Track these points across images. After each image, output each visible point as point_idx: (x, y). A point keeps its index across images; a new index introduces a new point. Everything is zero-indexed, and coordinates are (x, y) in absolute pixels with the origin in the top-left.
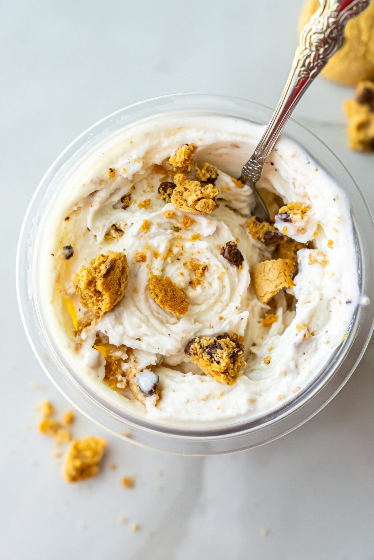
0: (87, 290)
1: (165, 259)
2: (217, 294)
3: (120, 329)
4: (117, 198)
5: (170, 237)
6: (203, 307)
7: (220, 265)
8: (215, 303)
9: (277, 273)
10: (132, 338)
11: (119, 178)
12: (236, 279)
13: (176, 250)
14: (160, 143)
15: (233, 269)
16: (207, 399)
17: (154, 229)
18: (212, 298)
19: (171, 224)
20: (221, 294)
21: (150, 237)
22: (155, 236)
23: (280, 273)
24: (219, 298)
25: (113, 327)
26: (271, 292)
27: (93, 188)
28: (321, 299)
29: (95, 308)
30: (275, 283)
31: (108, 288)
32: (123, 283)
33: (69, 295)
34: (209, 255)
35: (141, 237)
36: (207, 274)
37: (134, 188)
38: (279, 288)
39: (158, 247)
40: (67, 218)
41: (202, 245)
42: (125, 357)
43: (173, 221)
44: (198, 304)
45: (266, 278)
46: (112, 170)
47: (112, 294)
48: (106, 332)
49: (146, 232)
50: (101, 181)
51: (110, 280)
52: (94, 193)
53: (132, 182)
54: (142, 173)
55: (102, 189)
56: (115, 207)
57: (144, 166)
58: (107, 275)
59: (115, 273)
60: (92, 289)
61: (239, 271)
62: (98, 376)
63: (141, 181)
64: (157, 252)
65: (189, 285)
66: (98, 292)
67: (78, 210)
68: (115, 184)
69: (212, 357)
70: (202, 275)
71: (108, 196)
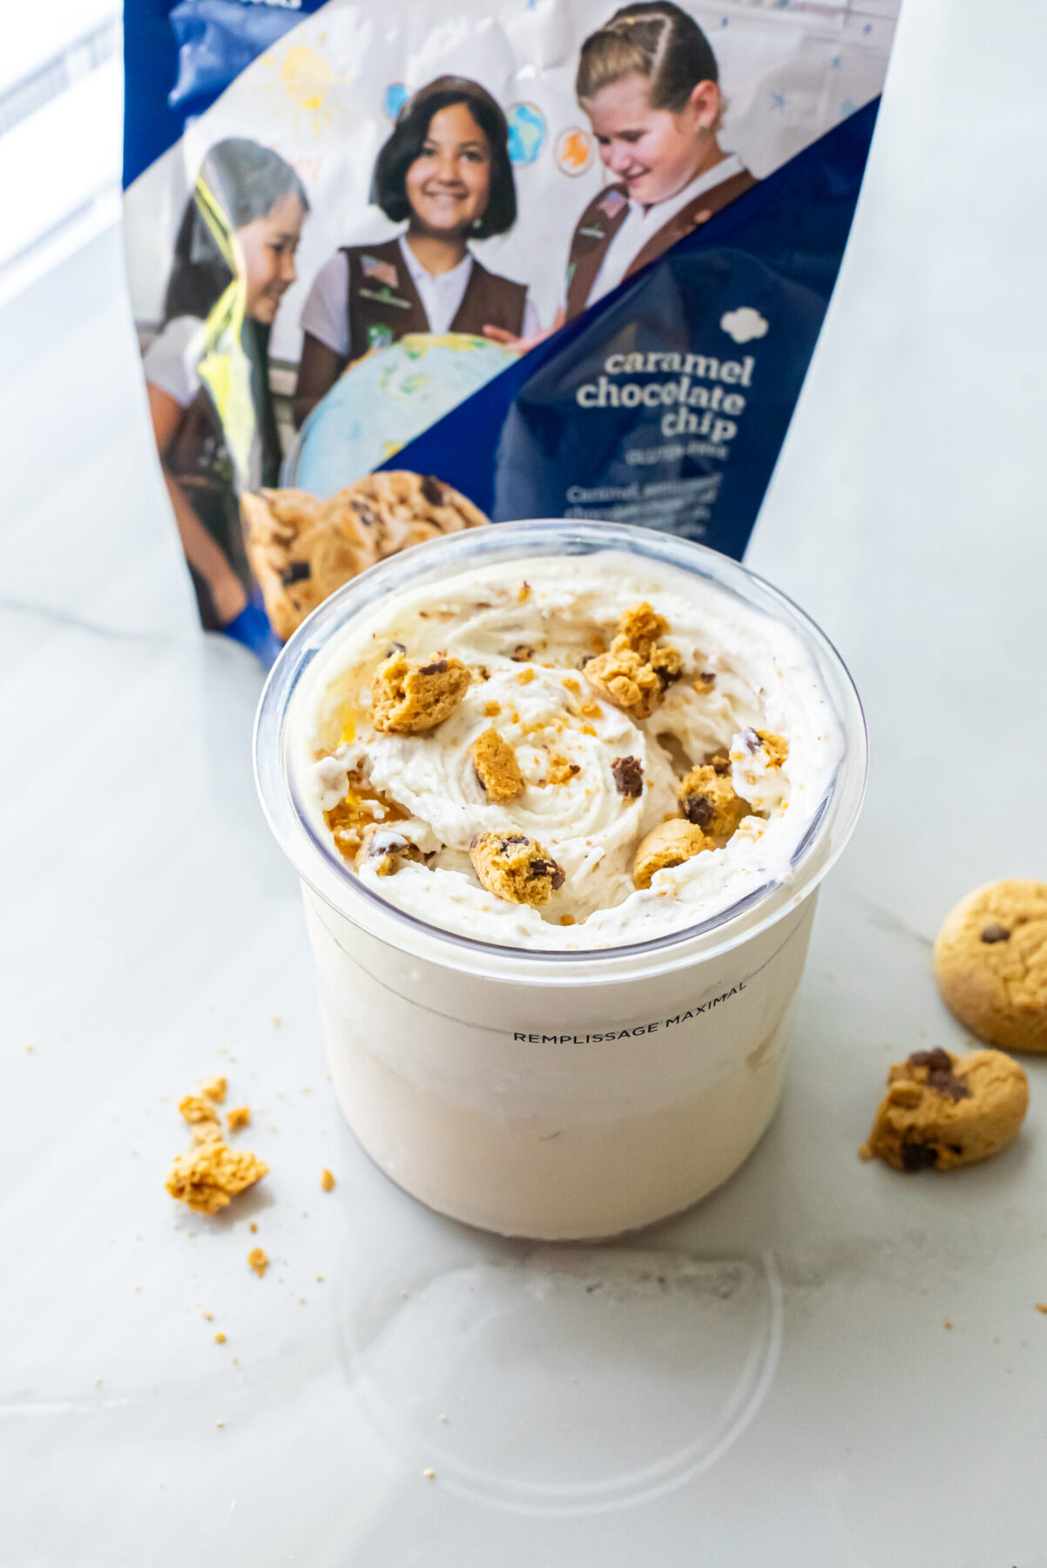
0: (387, 681)
1: (526, 732)
2: (571, 812)
3: (398, 764)
4: (511, 638)
5: (552, 707)
6: (539, 818)
7: (599, 776)
8: (561, 824)
9: (680, 835)
10: (408, 787)
11: (530, 607)
12: (614, 814)
13: (548, 730)
14: (616, 593)
15: (619, 798)
16: (458, 900)
17: (534, 685)
18: (560, 813)
19: (565, 697)
20: (577, 818)
21: (523, 695)
22: (530, 696)
23: (685, 837)
24: (571, 819)
25: (389, 757)
26: (656, 855)
27: (484, 595)
28: (722, 865)
29: (383, 713)
30: (668, 844)
31: (418, 689)
32: (444, 702)
33: (359, 707)
34: (593, 757)
35: (511, 687)
36: (573, 781)
37: (544, 645)
38: (670, 851)
39: (527, 710)
40: (423, 615)
41: (590, 741)
42: (379, 812)
43: (570, 695)
44: (533, 812)
45: (660, 836)
46: (526, 587)
47: (418, 702)
48: (375, 758)
49: (522, 684)
50: (503, 593)
51: (428, 682)
52: (483, 606)
53: (546, 631)
54: (567, 616)
55: (498, 606)
56: (502, 653)
57: (575, 609)
58: (427, 671)
59: (440, 678)
60: (395, 683)
61: (624, 805)
62: (322, 799)
63: (560, 644)
64: (520, 716)
65: (537, 782)
66: (401, 695)
67: (446, 616)
68: (519, 613)
69: (504, 849)
70: (565, 779)
71: (500, 624)
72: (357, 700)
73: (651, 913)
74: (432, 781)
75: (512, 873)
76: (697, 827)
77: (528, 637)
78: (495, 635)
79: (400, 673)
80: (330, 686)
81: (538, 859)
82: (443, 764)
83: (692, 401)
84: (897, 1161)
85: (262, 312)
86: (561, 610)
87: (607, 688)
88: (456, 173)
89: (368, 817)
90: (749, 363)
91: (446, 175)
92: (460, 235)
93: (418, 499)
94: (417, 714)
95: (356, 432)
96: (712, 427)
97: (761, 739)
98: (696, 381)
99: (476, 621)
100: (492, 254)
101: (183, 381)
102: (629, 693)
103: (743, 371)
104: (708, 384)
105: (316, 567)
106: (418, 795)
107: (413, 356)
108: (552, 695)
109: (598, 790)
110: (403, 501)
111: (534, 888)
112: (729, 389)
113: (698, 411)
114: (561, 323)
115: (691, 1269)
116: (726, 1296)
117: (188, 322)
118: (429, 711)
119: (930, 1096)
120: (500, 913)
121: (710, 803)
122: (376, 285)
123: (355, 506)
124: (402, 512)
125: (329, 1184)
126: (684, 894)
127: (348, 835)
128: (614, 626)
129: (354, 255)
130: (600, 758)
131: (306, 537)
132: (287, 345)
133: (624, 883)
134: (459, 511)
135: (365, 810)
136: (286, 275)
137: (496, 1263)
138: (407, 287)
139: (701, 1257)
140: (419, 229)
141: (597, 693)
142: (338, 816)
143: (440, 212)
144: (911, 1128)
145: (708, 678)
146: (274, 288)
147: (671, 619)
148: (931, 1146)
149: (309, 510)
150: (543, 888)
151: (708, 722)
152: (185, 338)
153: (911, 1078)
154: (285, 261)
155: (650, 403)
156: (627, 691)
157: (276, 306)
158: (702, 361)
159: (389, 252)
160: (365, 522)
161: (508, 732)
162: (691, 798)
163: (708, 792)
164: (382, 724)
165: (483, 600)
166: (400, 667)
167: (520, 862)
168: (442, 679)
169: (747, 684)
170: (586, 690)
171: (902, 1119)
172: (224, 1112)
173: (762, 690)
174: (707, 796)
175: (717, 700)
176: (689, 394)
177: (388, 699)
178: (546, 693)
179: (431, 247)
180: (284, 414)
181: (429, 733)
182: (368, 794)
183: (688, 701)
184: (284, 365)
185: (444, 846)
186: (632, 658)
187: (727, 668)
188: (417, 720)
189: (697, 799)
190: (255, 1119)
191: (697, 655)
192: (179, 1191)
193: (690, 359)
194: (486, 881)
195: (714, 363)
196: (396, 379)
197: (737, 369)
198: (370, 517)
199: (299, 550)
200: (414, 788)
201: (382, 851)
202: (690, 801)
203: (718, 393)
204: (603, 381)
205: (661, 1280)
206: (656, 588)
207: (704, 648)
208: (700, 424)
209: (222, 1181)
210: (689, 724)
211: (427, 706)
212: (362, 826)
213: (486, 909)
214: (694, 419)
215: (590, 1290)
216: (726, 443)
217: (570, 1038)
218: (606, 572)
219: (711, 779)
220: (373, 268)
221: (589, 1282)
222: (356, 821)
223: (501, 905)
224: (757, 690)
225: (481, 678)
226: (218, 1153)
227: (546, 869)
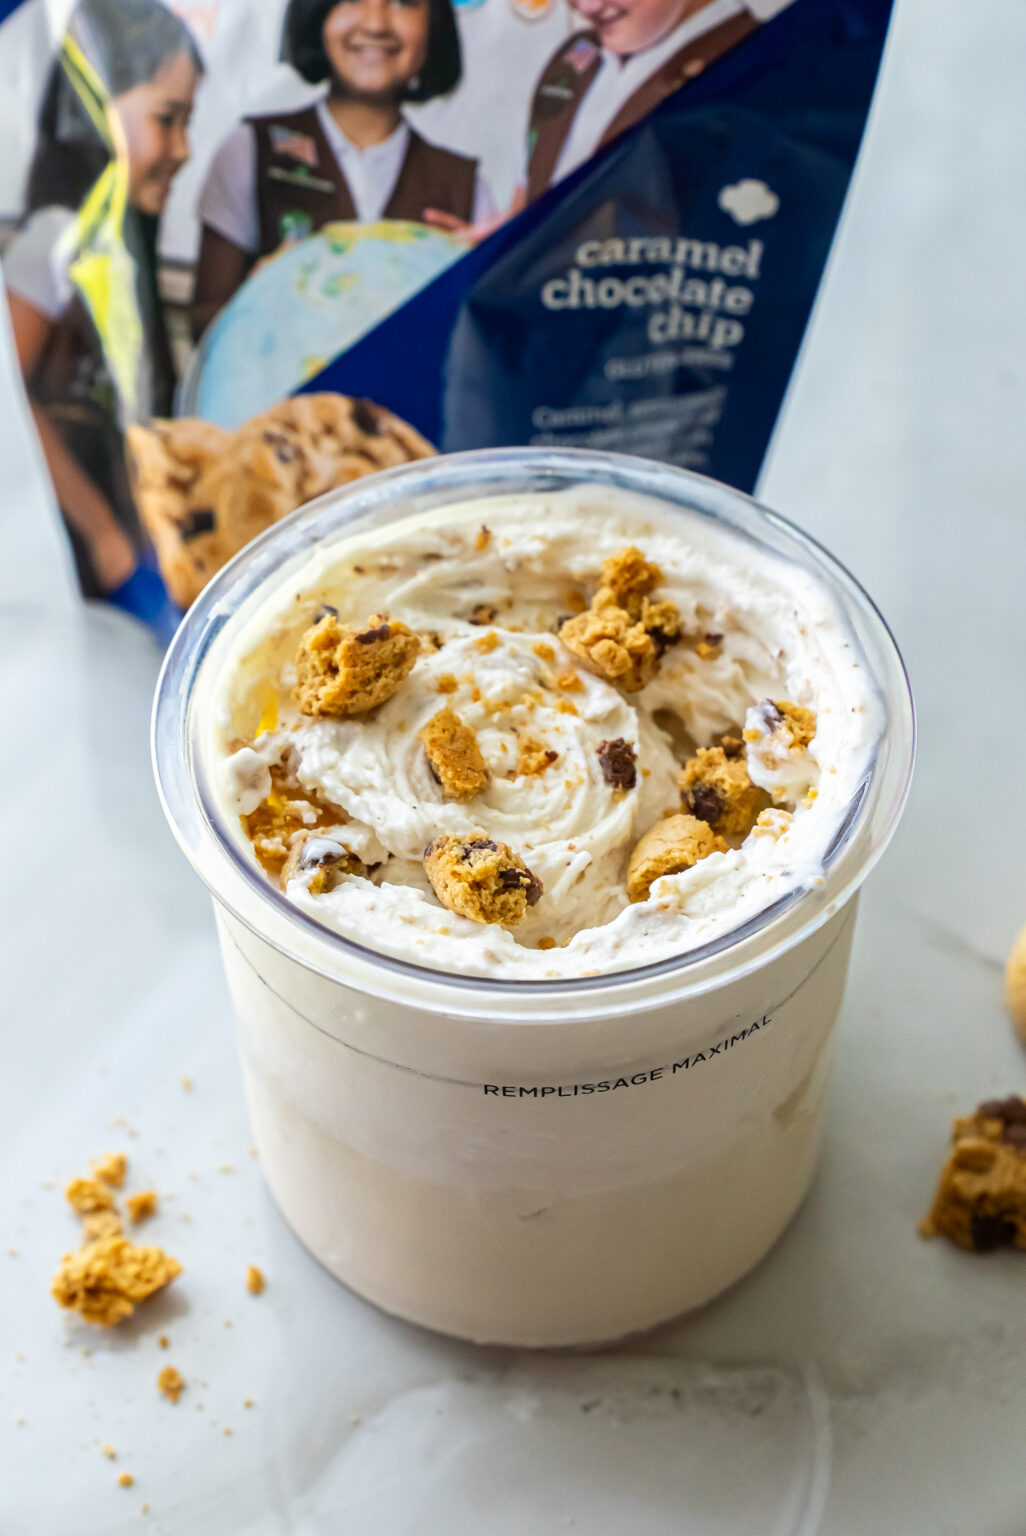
0: (315, 652)
1: (489, 712)
2: (548, 809)
3: (331, 755)
4: (468, 597)
5: (521, 680)
6: (508, 818)
7: (582, 763)
8: (536, 825)
9: (684, 834)
10: (343, 780)
11: (491, 557)
12: (602, 810)
13: (518, 709)
14: (597, 538)
15: (605, 791)
16: (410, 921)
17: (499, 654)
18: (534, 812)
19: (537, 668)
20: (555, 816)
21: (485, 666)
22: (494, 667)
23: (691, 837)
24: (547, 818)
25: (321, 747)
26: (655, 860)
27: (433, 544)
28: (737, 869)
29: (312, 692)
30: (669, 846)
31: (355, 662)
32: (386, 677)
33: (282, 685)
34: (573, 741)
35: (470, 657)
36: (550, 771)
37: (509, 604)
38: (673, 855)
39: (490, 685)
40: (359, 570)
41: (570, 722)
42: (310, 816)
43: (543, 665)
44: (501, 811)
45: (660, 837)
46: (486, 534)
47: (354, 677)
48: (303, 749)
49: (483, 653)
50: (456, 540)
51: (366, 653)
52: (433, 557)
53: (512, 587)
54: (537, 568)
55: (450, 558)
56: (457, 615)
57: (547, 559)
58: (365, 639)
59: (381, 647)
60: (325, 654)
61: (614, 801)
62: (239, 800)
63: (530, 603)
64: (482, 692)
65: (505, 773)
66: (333, 670)
67: (387, 570)
68: (476, 565)
69: (466, 857)
70: (540, 770)
71: (454, 579)
72: (278, 677)
73: (650, 931)
74: (375, 776)
75: (477, 885)
76: (705, 824)
77: (489, 594)
78: (448, 593)
79: (331, 642)
80: (244, 661)
81: (509, 867)
82: (387, 753)
83: (687, 297)
84: (967, 1239)
85: (148, 199)
86: (529, 559)
87: (589, 655)
88: (386, 19)
89: (296, 822)
90: (756, 249)
91: (374, 24)
92: (391, 101)
93: (347, 429)
94: (353, 693)
95: (269, 347)
96: (712, 329)
97: (781, 713)
98: (691, 273)
99: (423, 577)
100: (433, 121)
101: (52, 289)
102: (617, 660)
103: (749, 259)
104: (706, 276)
105: (223, 516)
106: (357, 792)
107: (338, 250)
108: (521, 666)
109: (581, 781)
110: (329, 430)
111: (504, 904)
112: (733, 282)
113: (694, 310)
114: (521, 204)
115: (712, 1380)
116: (757, 1411)
117: (56, 215)
118: (368, 688)
119: (1005, 1156)
120: (463, 935)
121: (719, 793)
122: (290, 163)
123: (269, 439)
124: (329, 445)
125: (257, 1286)
126: (692, 906)
127: (272, 844)
128: (595, 578)
129: (262, 127)
130: (583, 741)
131: (210, 478)
132: (180, 239)
133: (616, 896)
134: (400, 441)
135: (293, 813)
136: (178, 152)
137: (468, 1379)
138: (328, 164)
139: (725, 1364)
140: (342, 93)
141: (577, 662)
142: (259, 822)
143: (367, 72)
144: (983, 1197)
145: (714, 640)
146: (161, 170)
147: (667, 568)
148: (1008, 1218)
149: (212, 446)
150: (516, 903)
151: (716, 694)
152: (54, 234)
153: (981, 1133)
154: (176, 134)
155: (634, 301)
156: (614, 657)
157: (165, 192)
158: (698, 249)
159: (304, 122)
160: (283, 459)
161: (468, 712)
162: (696, 788)
163: (717, 780)
164: (311, 706)
165: (432, 550)
166: (332, 635)
167: (486, 872)
168: (382, 650)
169: (764, 647)
170: (563, 659)
171: (972, 1185)
172: (123, 1200)
173: (782, 653)
174: (716, 786)
175: (725, 667)
176: (682, 288)
177: (317, 675)
178: (513, 662)
179: (358, 114)
180: (179, 326)
181: (368, 716)
182: (297, 794)
183: (690, 669)
184: (178, 265)
185: (391, 856)
186: (619, 617)
187: (736, 626)
188: (354, 700)
189: (703, 790)
190: (165, 1208)
191: (701, 612)
192: (69, 1299)
193: (683, 246)
194: (445, 896)
195: (713, 250)
196: (318, 279)
197: (740, 256)
198: (289, 451)
199: (202, 494)
200: (352, 784)
201: (314, 862)
202: (695, 793)
203: (718, 287)
204: (575, 276)
205: (676, 1394)
206: (647, 530)
207: (709, 602)
208: (696, 326)
209: (123, 1284)
210: (692, 697)
211: (367, 682)
212: (289, 833)
213: (445, 931)
214: (689, 321)
215: (586, 1408)
216: (729, 349)
217: (553, 1090)
218: (583, 511)
219: (720, 764)
220: (286, 142)
221: (584, 1399)
222: (280, 827)
223: (463, 925)
224: (776, 653)
225: (432, 647)
226: (117, 1251)
227: (518, 880)
